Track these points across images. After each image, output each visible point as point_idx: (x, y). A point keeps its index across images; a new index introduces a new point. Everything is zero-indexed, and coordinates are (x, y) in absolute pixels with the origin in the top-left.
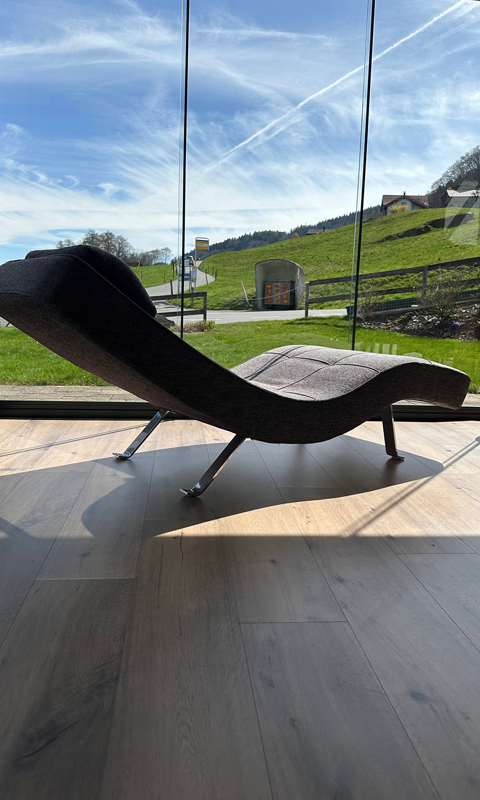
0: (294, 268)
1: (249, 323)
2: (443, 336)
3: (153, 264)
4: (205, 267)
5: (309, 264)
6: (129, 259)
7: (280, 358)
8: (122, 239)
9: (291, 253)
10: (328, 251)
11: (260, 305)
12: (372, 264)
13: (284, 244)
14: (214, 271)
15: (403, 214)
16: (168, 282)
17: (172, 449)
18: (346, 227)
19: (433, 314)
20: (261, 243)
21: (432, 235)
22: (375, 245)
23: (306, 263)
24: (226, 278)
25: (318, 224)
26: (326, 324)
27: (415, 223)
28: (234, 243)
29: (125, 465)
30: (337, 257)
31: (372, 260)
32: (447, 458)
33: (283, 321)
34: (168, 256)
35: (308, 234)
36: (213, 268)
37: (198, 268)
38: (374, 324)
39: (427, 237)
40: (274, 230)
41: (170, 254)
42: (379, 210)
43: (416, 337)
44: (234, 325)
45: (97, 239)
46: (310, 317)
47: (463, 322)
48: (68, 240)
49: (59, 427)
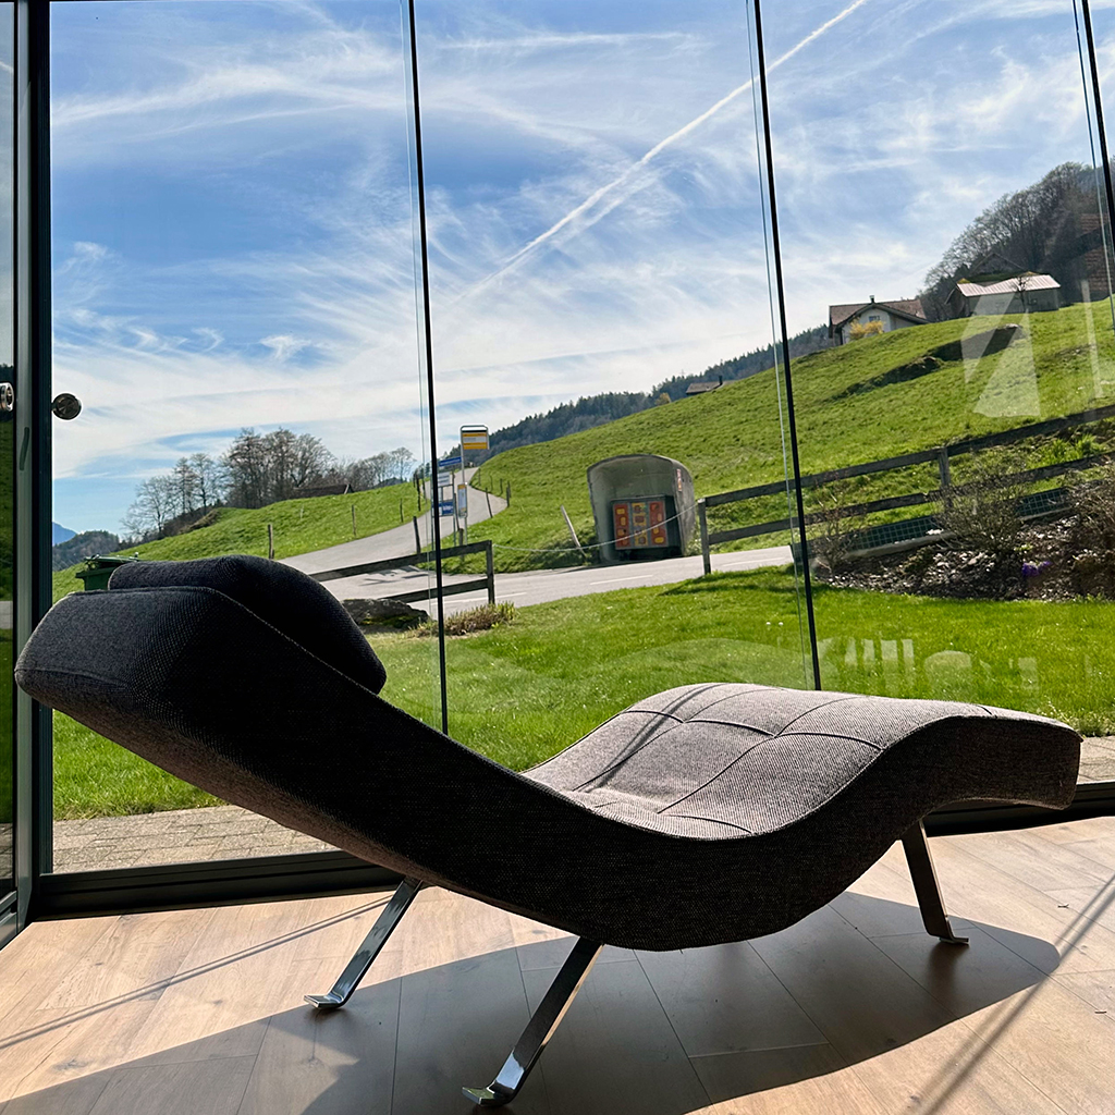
0: (668, 470)
1: (586, 598)
2: (1008, 595)
3: (376, 483)
4: (484, 480)
5: (699, 455)
6: (325, 480)
7: (661, 723)
8: (310, 441)
9: (659, 434)
10: (735, 424)
11: (606, 554)
12: (830, 444)
13: (643, 417)
14: (505, 487)
15: (876, 338)
16: (409, 521)
17: (438, 971)
18: (764, 373)
19: (977, 548)
20: (595, 420)
21: (944, 375)
22: (830, 405)
23: (694, 453)
24: (529, 498)
25: (707, 372)
26: (752, 587)
27: (904, 356)
28: (540, 424)
29: (333, 1024)
30: (756, 435)
31: (828, 436)
32: (1063, 928)
33: (659, 586)
34: (407, 464)
35: (688, 394)
36: (501, 480)
37: (470, 484)
38: (856, 578)
39: (935, 379)
40: (618, 390)
41: (411, 460)
42: (827, 335)
43: (950, 602)
44: (556, 606)
45: (259, 447)
46: (716, 573)
47: (1043, 560)
48: (199, 455)
49: (184, 931)
